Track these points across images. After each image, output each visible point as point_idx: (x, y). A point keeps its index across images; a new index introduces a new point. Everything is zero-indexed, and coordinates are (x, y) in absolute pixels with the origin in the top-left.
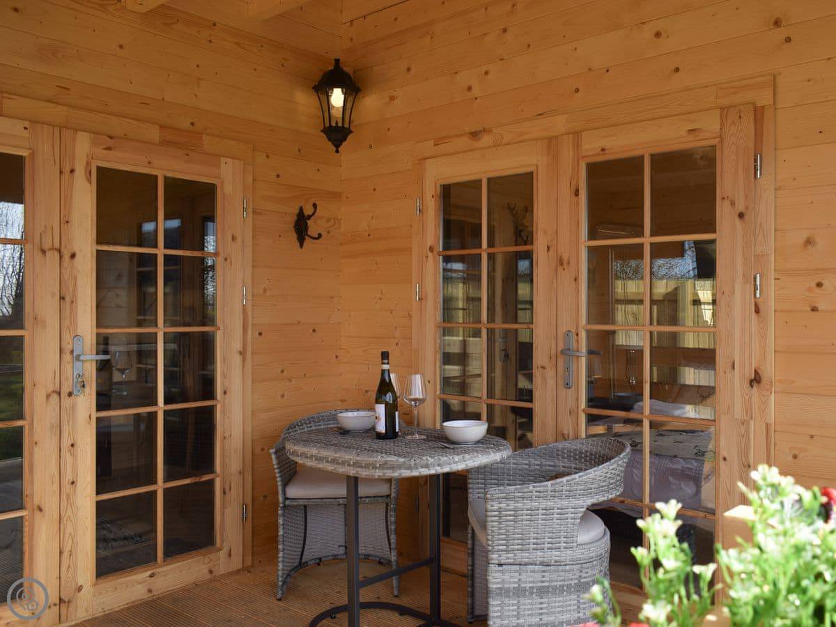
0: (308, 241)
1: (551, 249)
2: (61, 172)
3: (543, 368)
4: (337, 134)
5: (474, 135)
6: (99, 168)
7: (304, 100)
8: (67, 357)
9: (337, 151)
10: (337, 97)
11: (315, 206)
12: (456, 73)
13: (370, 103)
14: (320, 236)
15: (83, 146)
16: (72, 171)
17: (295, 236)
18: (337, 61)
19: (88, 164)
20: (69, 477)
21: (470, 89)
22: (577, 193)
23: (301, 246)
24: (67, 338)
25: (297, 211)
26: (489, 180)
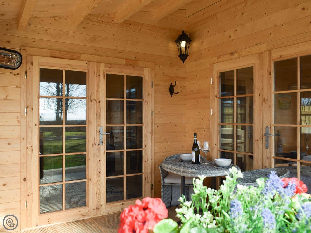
0: (174, 95)
1: (261, 95)
2: (96, 76)
3: (257, 140)
4: (183, 56)
5: (232, 54)
6: (107, 74)
7: (172, 46)
8: (98, 133)
9: (183, 63)
10: (183, 44)
11: (176, 82)
12: (225, 31)
13: (195, 45)
14: (178, 93)
15: (102, 67)
16: (99, 76)
17: (169, 93)
18: (183, 31)
19: (104, 73)
20: (98, 171)
21: (230, 37)
22: (270, 74)
23: (171, 96)
24: (98, 127)
25: (170, 84)
26: (237, 70)
